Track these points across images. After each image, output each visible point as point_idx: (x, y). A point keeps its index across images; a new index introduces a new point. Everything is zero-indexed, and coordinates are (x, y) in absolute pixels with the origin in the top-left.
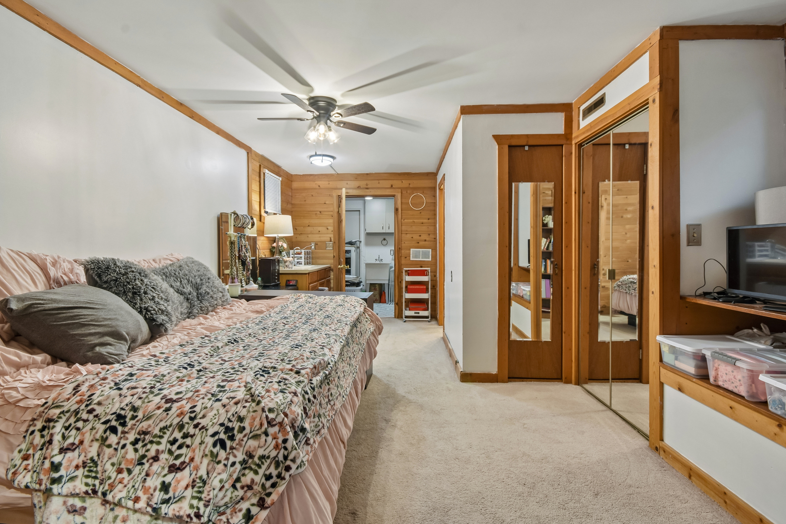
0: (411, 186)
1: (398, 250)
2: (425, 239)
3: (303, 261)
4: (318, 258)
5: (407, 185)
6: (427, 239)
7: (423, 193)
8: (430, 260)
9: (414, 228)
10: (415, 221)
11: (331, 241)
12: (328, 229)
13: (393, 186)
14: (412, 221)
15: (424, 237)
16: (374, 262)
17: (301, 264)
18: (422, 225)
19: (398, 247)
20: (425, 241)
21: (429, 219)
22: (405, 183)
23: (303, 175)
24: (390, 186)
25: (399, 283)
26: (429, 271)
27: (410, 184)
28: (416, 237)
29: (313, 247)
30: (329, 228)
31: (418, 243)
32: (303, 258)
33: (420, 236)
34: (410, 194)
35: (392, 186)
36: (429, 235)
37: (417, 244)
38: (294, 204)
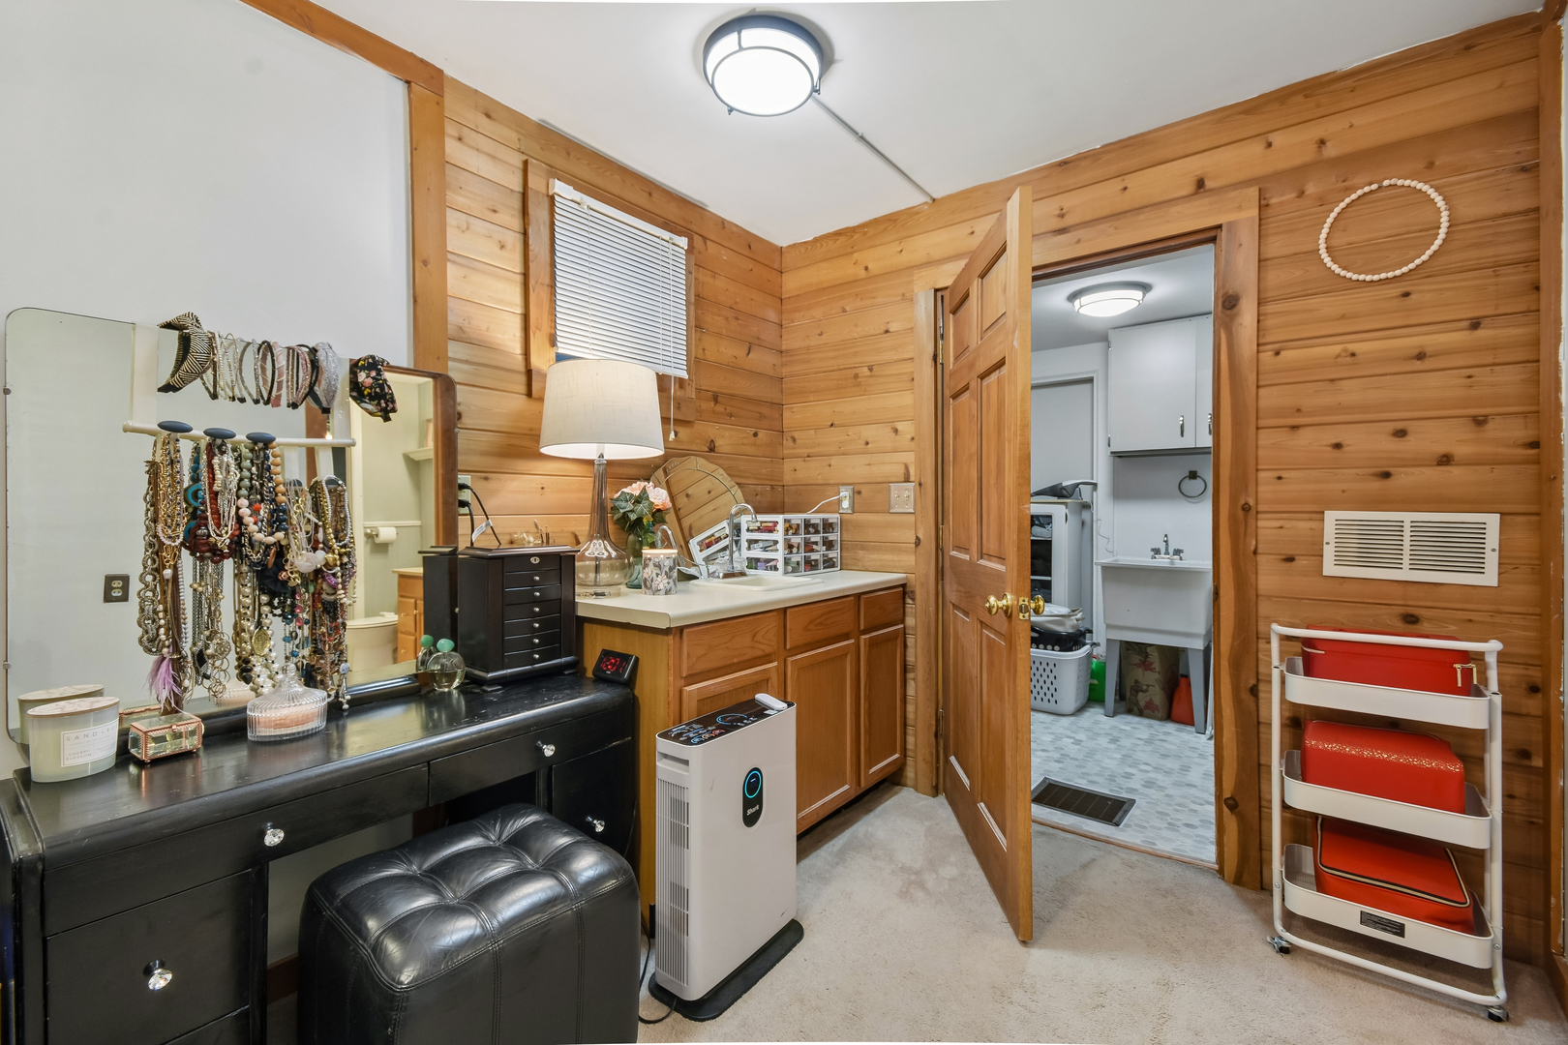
0: (1330, 151)
1: (1233, 518)
2: (1443, 449)
3: (779, 555)
4: (863, 546)
5: (1308, 155)
6: (1460, 451)
7: (1428, 169)
8: (1490, 577)
9: (1352, 392)
10: (1352, 347)
11: (907, 480)
12: (896, 431)
13: (1209, 184)
14: (1337, 349)
15: (1429, 439)
16: (1145, 560)
17: (776, 568)
18: (1418, 365)
19: (1234, 499)
20: (1446, 460)
21: (1475, 325)
22: (1292, 145)
23: (816, 240)
24: (1190, 188)
25: (1246, 696)
26: (1492, 660)
27: (1322, 142)
28: (1368, 443)
29: (846, 504)
30: (900, 426)
31: (1387, 475)
32: (781, 546)
33: (1401, 433)
34: (1324, 202)
35: (1200, 184)
36: (1479, 421)
37: (1378, 485)
38: (787, 351)
